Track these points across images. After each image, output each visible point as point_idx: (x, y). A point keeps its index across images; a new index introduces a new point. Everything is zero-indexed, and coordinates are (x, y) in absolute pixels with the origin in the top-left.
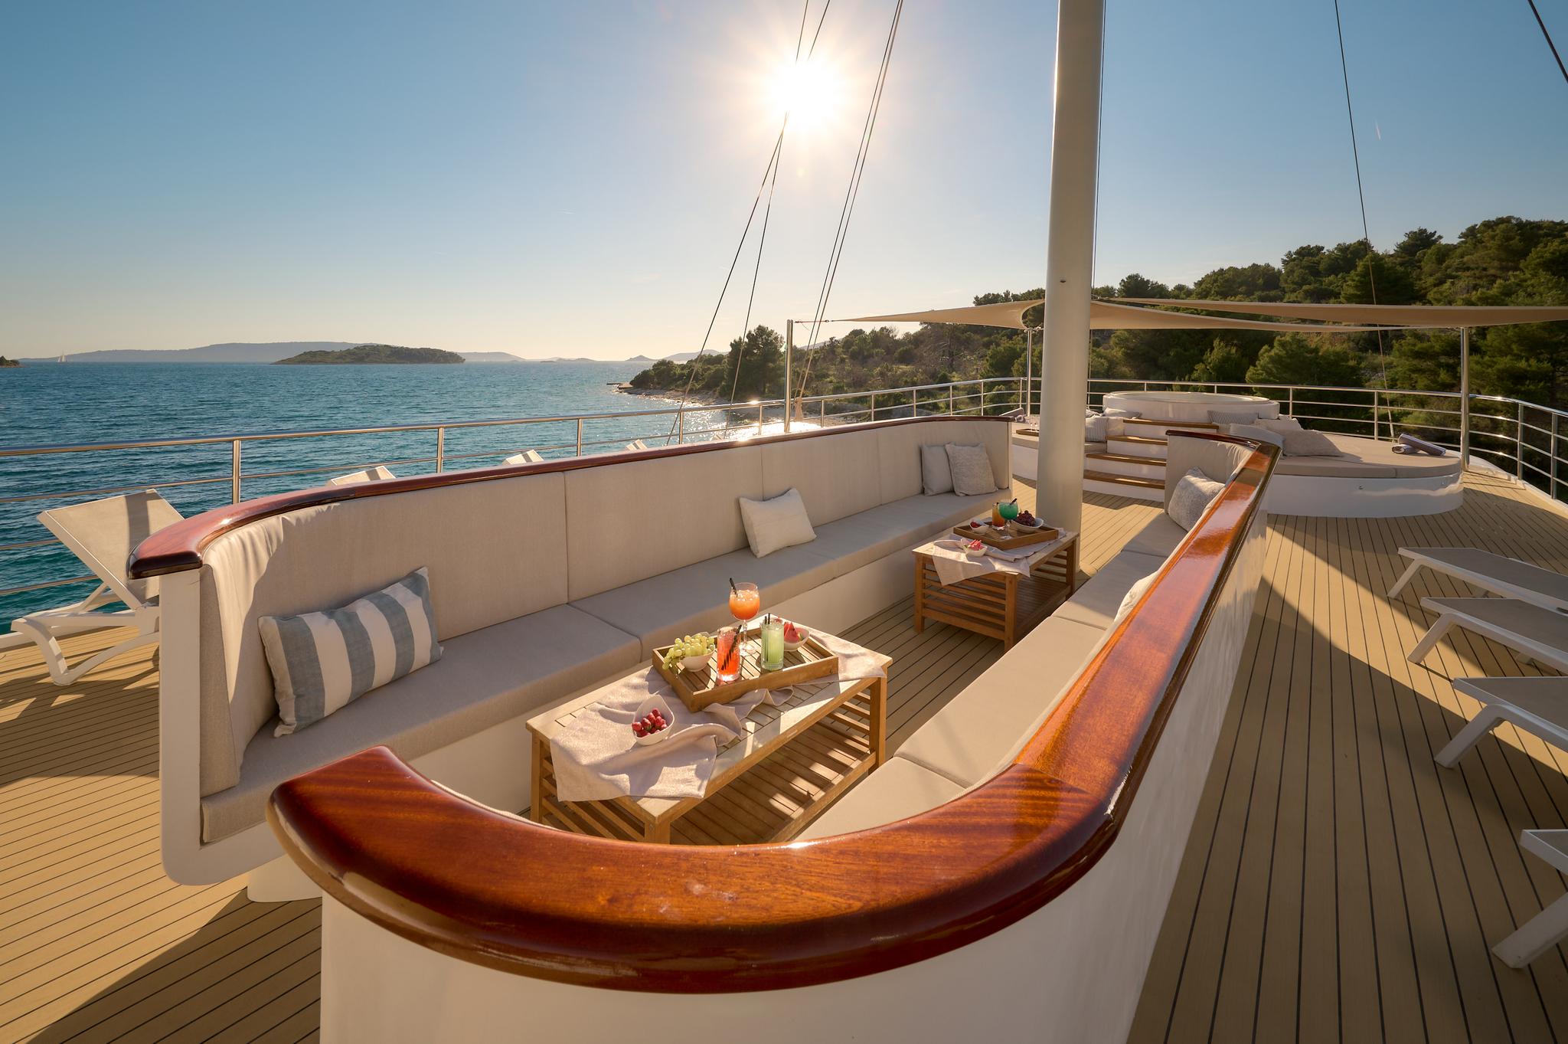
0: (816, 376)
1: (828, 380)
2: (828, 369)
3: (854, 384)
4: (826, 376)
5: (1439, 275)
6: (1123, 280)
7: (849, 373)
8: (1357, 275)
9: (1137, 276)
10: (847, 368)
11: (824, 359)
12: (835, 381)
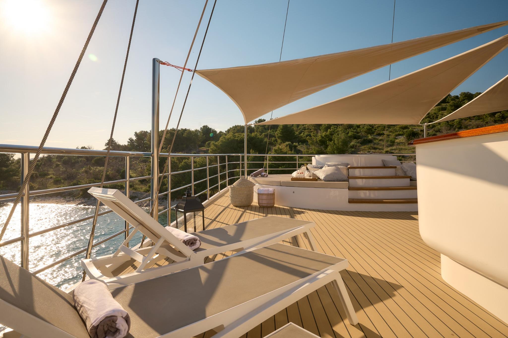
0: (40, 175)
1: (49, 177)
2: (48, 171)
3: (68, 178)
4: (48, 174)
5: (299, 131)
6: (201, 128)
7: (64, 172)
8: (281, 129)
9: (207, 126)
10: (61, 169)
11: (45, 164)
12: (54, 177)
